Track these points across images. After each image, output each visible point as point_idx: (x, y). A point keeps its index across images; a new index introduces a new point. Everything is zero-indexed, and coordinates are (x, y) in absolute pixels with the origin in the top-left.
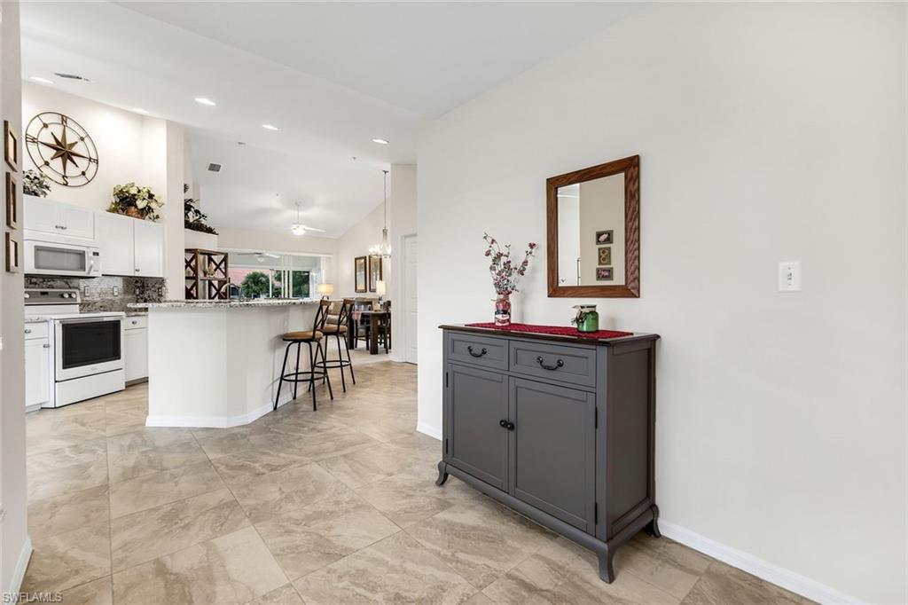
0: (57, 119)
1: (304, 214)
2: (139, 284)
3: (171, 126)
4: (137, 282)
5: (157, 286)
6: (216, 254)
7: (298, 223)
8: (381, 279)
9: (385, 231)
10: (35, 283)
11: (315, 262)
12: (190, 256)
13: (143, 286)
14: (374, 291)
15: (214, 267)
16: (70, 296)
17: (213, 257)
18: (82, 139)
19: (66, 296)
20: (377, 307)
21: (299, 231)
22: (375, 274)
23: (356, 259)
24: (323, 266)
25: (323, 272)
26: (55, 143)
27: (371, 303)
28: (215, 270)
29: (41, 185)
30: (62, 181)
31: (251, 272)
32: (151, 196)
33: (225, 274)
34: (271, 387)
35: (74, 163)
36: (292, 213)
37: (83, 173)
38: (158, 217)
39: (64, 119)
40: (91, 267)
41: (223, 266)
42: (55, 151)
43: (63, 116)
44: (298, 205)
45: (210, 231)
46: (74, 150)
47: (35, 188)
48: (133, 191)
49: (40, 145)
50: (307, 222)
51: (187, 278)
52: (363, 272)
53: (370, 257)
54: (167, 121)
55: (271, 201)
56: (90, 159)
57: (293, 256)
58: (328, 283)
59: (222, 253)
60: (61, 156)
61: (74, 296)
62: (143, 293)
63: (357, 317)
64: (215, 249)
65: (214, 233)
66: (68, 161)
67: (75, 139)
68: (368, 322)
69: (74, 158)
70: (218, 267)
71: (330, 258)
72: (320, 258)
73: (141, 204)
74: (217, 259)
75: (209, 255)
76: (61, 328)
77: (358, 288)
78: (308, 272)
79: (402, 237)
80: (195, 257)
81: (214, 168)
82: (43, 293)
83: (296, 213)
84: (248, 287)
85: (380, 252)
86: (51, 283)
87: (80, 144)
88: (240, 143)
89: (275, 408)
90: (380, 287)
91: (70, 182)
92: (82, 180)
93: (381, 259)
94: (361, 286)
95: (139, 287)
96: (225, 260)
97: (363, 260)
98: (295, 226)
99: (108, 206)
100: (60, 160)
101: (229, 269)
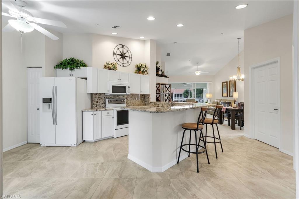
0: (121, 46)
1: (199, 67)
2: (143, 96)
3: (152, 41)
4: (142, 96)
5: (148, 97)
6: (167, 84)
7: (198, 71)
8: (235, 91)
9: (239, 68)
10: (115, 97)
11: (205, 85)
12: (158, 86)
13: (144, 97)
14: (232, 96)
15: (167, 89)
16: (123, 101)
17: (166, 86)
18: (128, 51)
19: (122, 101)
20: (234, 106)
21: (198, 73)
22: (232, 89)
23: (222, 83)
24: (208, 86)
25: (208, 89)
26: (120, 54)
27: (230, 103)
28: (167, 90)
29: (114, 67)
30: (122, 65)
31: (185, 90)
32: (145, 66)
33: (170, 91)
34: (175, 152)
35: (126, 59)
36: (195, 67)
37: (128, 62)
38: (148, 73)
39: (123, 46)
40: (127, 91)
41: (169, 89)
42: (121, 56)
43: (123, 45)
44: (197, 63)
45: (166, 77)
46: (126, 55)
47: (113, 68)
48: (140, 65)
49: (117, 55)
50: (201, 70)
51: (157, 94)
52: (226, 88)
53: (229, 81)
54: (151, 40)
55: (188, 64)
56: (130, 57)
57: (196, 83)
58: (210, 93)
59: (169, 84)
60: (122, 57)
61: (124, 101)
62: (144, 99)
63: (224, 110)
64: (167, 83)
65: (167, 77)
66: (124, 59)
67: (126, 51)
68: (229, 113)
69: (126, 58)
70: (168, 89)
71: (211, 83)
72: (207, 83)
73: (142, 69)
74: (168, 86)
75: (165, 85)
76: (116, 112)
77: (223, 95)
78: (202, 89)
79: (252, 68)
80: (159, 86)
81: (168, 55)
82: (117, 100)
83: (197, 67)
84: (185, 94)
85: (236, 79)
86: (119, 97)
87: (127, 53)
88: (175, 43)
89: (178, 163)
90: (235, 95)
91: (125, 65)
92: (128, 64)
93: (235, 82)
94: (225, 94)
95: (143, 97)
96: (170, 87)
97: (226, 83)
98: (196, 72)
99: (135, 71)
100: (122, 59)
101: (171, 90)
